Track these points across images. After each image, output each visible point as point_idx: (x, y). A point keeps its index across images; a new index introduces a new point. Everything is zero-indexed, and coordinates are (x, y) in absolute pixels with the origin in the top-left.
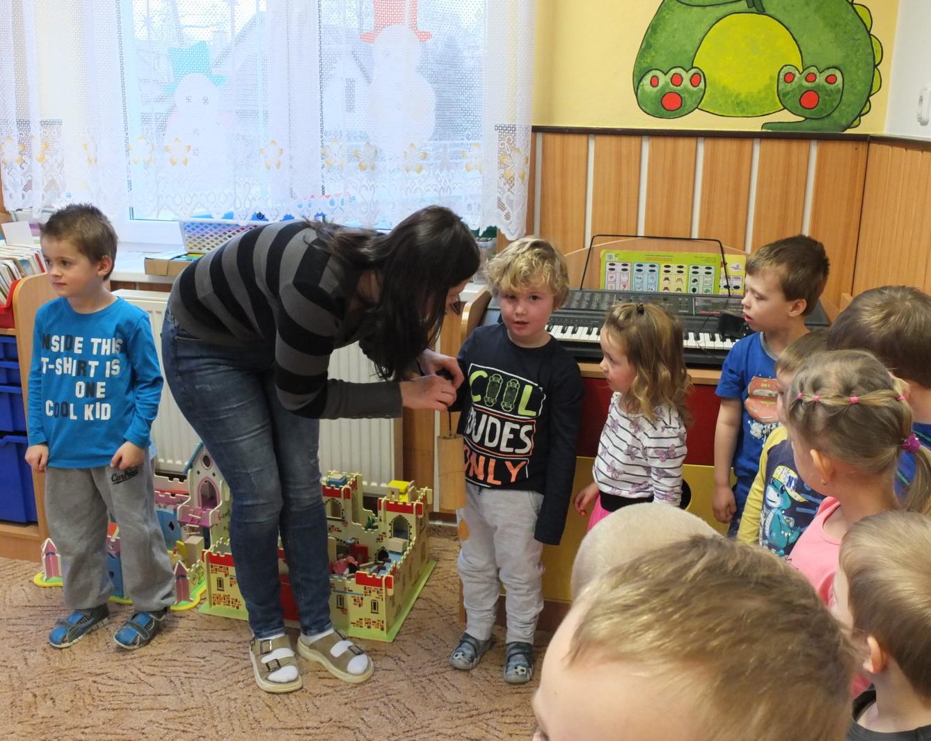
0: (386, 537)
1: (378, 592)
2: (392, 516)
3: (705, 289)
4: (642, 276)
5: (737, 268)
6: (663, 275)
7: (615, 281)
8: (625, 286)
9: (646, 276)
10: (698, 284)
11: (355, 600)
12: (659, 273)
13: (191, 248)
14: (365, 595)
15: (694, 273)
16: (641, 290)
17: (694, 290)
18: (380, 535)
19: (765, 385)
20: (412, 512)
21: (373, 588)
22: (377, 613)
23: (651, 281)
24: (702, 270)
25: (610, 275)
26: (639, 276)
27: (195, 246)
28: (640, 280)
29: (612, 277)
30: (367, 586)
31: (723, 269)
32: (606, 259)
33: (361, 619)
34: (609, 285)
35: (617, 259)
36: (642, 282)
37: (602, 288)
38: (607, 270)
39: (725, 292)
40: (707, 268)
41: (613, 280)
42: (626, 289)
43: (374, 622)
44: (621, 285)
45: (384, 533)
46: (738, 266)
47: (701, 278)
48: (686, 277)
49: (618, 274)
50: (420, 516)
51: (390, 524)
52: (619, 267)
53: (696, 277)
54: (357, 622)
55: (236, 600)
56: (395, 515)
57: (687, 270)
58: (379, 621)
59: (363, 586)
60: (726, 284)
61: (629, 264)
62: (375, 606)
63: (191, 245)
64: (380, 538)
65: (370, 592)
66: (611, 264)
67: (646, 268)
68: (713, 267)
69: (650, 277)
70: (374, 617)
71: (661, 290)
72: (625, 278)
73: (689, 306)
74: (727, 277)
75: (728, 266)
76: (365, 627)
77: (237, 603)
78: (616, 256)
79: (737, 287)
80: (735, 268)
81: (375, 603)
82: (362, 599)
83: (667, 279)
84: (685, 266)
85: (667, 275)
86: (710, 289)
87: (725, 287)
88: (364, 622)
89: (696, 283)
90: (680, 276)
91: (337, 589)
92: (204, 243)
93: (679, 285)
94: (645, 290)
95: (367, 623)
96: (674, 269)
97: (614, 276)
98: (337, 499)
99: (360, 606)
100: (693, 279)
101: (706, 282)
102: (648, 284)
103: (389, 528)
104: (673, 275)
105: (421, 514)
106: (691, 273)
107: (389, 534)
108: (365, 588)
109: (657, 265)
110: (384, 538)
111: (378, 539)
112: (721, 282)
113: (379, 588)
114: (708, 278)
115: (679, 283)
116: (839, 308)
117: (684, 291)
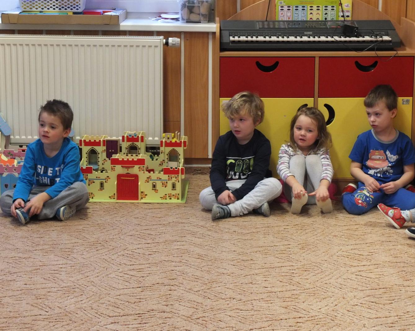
0: (164, 162)
1: (176, 178)
2: (169, 149)
3: (331, 18)
4: (298, 13)
5: (347, 6)
6: (309, 12)
7: (284, 16)
8: (289, 18)
9: (300, 12)
10: (328, 16)
11: (163, 184)
12: (307, 10)
13: (25, 8)
14: (169, 180)
15: (325, 9)
16: (298, 20)
17: (326, 19)
18: (161, 162)
19: (377, 154)
20: (181, 146)
21: (173, 175)
22: (175, 190)
23: (303, 15)
24: (329, 8)
25: (281, 13)
26: (296, 13)
27: (28, 7)
28: (297, 15)
29: (282, 14)
30: (170, 175)
31: (340, 7)
32: (279, 4)
33: (166, 195)
34: (281, 18)
35: (284, 4)
36: (298, 16)
37: (277, 19)
38: (280, 10)
39: (342, 19)
40: (332, 7)
41: (282, 15)
42: (290, 20)
43: (173, 195)
44: (287, 18)
45: (164, 160)
46: (348, 5)
47: (329, 12)
48: (321, 12)
49: (285, 12)
50: (185, 148)
51: (167, 155)
52: (286, 8)
53: (326, 12)
54: (164, 196)
55: (92, 193)
56: (170, 149)
57: (322, 8)
58: (176, 194)
59: (167, 175)
60: (342, 15)
61: (291, 6)
62: (174, 186)
63: (25, 7)
64: (161, 163)
65: (171, 178)
66: (281, 7)
67: (300, 8)
68: (335, 6)
69: (302, 12)
70: (174, 192)
71: (308, 19)
72: (289, 14)
73: (325, 25)
74: (343, 11)
75: (343, 5)
76: (168, 199)
77: (93, 195)
78: (284, 2)
79: (348, 16)
80: (346, 6)
81: (174, 184)
82: (167, 182)
83: (311, 13)
84: (320, 6)
85: (311, 11)
86: (334, 18)
87: (342, 16)
88: (167, 196)
89: (327, 15)
90: (318, 11)
91: (152, 179)
92: (34, 5)
93: (318, 16)
94: (300, 19)
95: (169, 196)
96: (315, 8)
97: (283, 13)
98: (135, 143)
99: (165, 187)
100: (325, 13)
101: (332, 14)
102: (302, 17)
103: (167, 157)
104: (315, 11)
105: (186, 147)
106: (324, 10)
107: (166, 161)
108: (169, 176)
109: (306, 6)
110: (164, 163)
111: (160, 164)
112: (340, 14)
113: (176, 175)
114: (333, 12)
115: (318, 15)
116: (400, 25)
117: (320, 19)
